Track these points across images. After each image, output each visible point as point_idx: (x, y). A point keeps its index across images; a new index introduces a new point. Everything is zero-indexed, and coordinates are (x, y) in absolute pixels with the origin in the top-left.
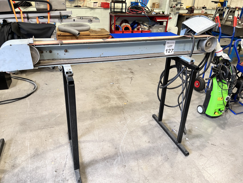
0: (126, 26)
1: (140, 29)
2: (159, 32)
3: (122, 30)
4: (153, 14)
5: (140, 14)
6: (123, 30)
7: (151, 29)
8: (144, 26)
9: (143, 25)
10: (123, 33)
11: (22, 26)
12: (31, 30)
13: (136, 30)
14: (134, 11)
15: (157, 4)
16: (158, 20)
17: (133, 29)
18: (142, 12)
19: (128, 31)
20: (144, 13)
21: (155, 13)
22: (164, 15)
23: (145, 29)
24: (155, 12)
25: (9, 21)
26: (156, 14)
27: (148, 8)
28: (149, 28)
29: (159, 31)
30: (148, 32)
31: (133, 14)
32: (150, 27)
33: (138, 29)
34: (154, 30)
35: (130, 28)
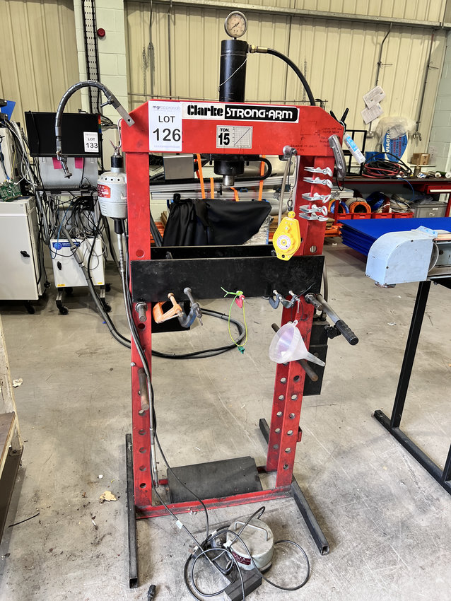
0: (358, 203)
1: (390, 210)
2: (430, 217)
3: (350, 212)
4: (419, 176)
5: (393, 177)
6: (353, 211)
7: (413, 210)
8: (399, 204)
9: (397, 201)
10: (352, 218)
11: (212, 205)
12: (227, 215)
13: (380, 211)
14: (380, 171)
15: (425, 157)
16: (432, 191)
17: (374, 208)
18: (397, 174)
19: (365, 214)
20: (401, 175)
21: (424, 176)
22: (445, 180)
23: (401, 210)
24: (424, 174)
25: (184, 196)
26: (428, 177)
27: (404, 165)
28: (409, 207)
29: (432, 214)
30: (408, 217)
31: (379, 177)
32: (411, 206)
33: (386, 210)
34: (422, 212)
35: (368, 207)
